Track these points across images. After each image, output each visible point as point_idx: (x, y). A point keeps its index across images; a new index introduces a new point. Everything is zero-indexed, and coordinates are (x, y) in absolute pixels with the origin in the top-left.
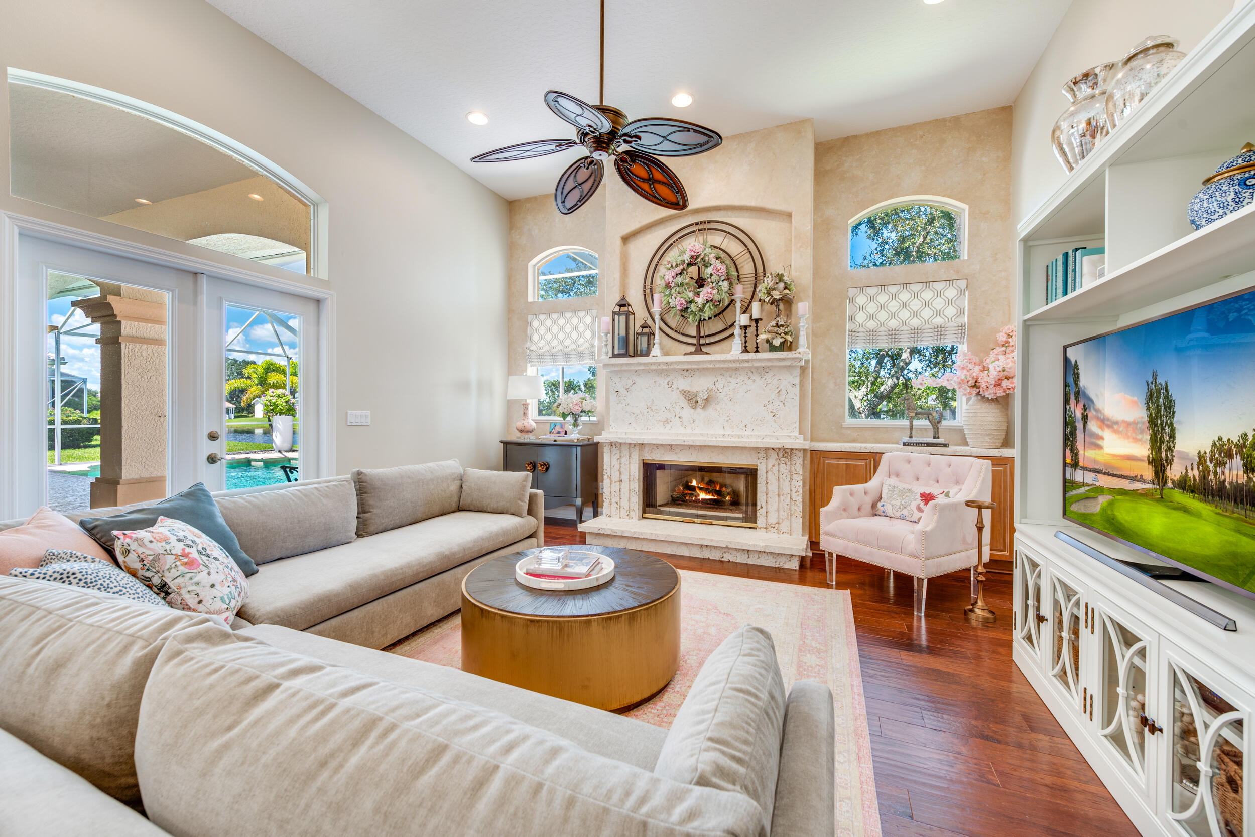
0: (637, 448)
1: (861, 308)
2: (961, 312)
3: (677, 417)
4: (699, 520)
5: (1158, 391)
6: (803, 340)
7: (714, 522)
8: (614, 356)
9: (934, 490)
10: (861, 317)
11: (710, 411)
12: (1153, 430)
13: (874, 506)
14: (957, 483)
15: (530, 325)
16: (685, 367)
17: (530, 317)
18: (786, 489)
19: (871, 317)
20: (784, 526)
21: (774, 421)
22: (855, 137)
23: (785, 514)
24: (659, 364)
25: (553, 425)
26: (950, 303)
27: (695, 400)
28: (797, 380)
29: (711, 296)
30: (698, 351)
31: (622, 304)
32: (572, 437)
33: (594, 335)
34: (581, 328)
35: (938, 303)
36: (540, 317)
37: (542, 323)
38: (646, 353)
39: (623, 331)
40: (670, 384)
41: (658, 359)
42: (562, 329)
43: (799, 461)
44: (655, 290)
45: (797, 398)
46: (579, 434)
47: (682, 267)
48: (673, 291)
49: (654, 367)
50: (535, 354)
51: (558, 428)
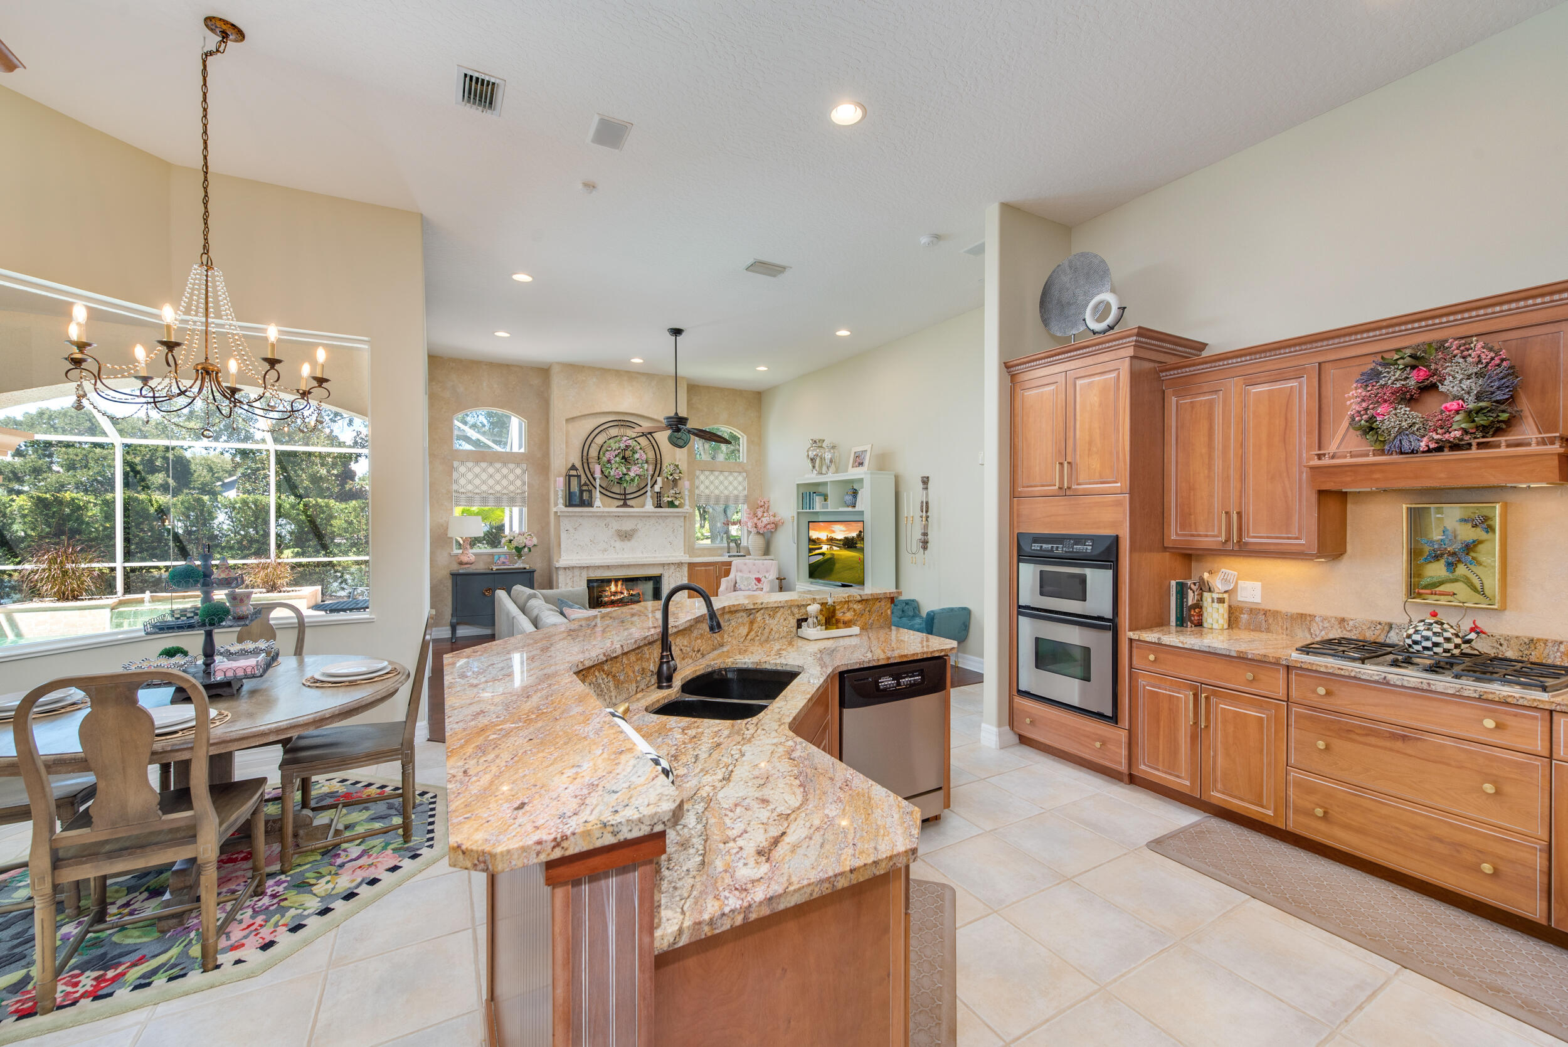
0: (586, 569)
1: (702, 482)
2: (744, 489)
3: (612, 547)
6: (687, 502)
8: (570, 505)
9: (760, 577)
10: (702, 487)
11: (633, 542)
13: (735, 586)
14: (767, 572)
15: (456, 470)
16: (618, 514)
17: (456, 464)
19: (707, 487)
21: (671, 547)
22: (698, 386)
24: (603, 512)
25: (496, 557)
26: (740, 483)
27: (626, 536)
28: (682, 524)
29: (638, 472)
30: (625, 505)
31: (573, 468)
32: (516, 566)
33: (524, 484)
34: (511, 477)
35: (735, 483)
36: (468, 464)
37: (470, 470)
38: (590, 504)
39: (575, 488)
40: (607, 525)
41: (602, 509)
42: (491, 476)
43: (685, 569)
44: (590, 461)
45: (683, 534)
46: (523, 563)
47: (619, 451)
48: (614, 466)
49: (600, 514)
50: (463, 496)
51: (502, 559)
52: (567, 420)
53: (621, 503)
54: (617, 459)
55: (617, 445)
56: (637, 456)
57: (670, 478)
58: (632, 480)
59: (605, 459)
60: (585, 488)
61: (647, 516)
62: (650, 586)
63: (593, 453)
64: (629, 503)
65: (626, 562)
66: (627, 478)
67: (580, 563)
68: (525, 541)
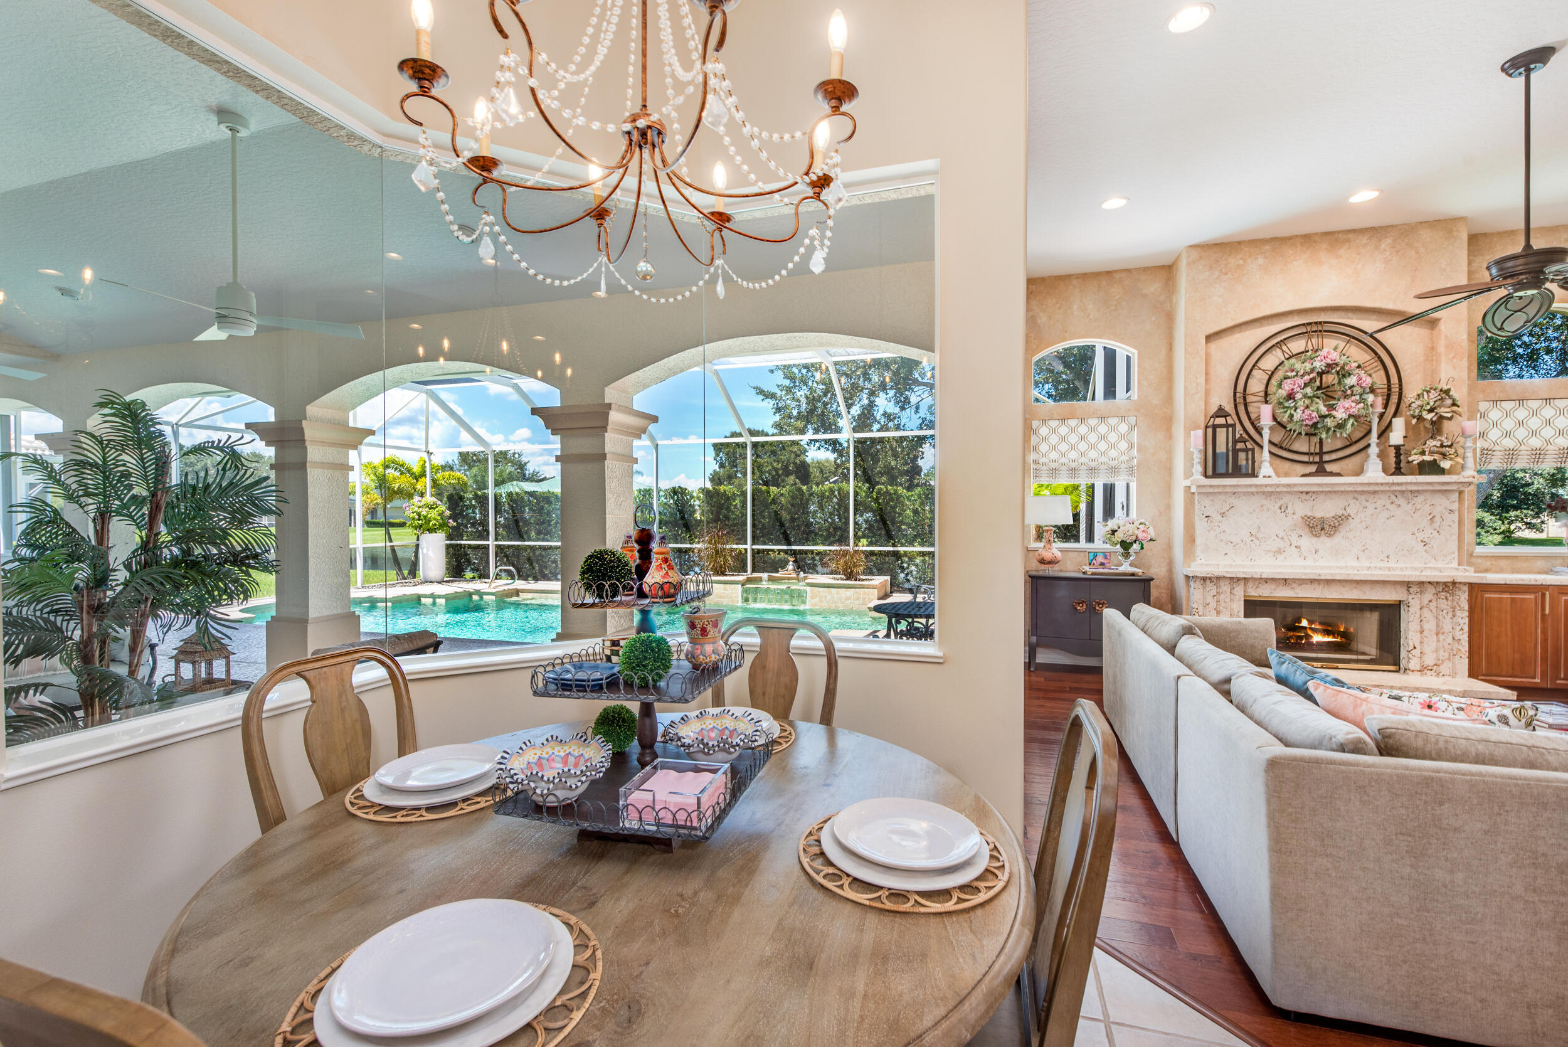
0: (1242, 583)
1: (1495, 424)
3: (1293, 547)
6: (1470, 462)
7: (1340, 666)
8: (1216, 475)
10: (1494, 434)
11: (1338, 538)
15: (1035, 432)
16: (1305, 489)
17: (1036, 424)
18: (1447, 628)
19: (1508, 434)
20: (1445, 668)
21: (1426, 551)
22: (1485, 235)
23: (1446, 655)
24: (1278, 486)
25: (1091, 556)
27: (1320, 527)
28: (1455, 506)
29: (1354, 411)
30: (1321, 471)
31: (1221, 413)
32: (1121, 569)
33: (1131, 446)
34: (1113, 437)
36: (1051, 423)
37: (1053, 431)
38: (1251, 473)
39: (1223, 446)
40: (1283, 509)
41: (1275, 480)
42: (1083, 438)
43: (1463, 597)
44: (1249, 399)
45: (1456, 526)
46: (1131, 565)
47: (1312, 376)
48: (1300, 403)
49: (1269, 489)
50: (1044, 468)
51: (1100, 559)
52: (1209, 338)
53: (1313, 468)
54: (1308, 390)
55: (1308, 366)
56: (1351, 381)
57: (1429, 416)
58: (1341, 426)
59: (1283, 393)
60: (1240, 446)
61: (1372, 492)
62: (1373, 618)
63: (1256, 386)
64: (1329, 468)
65: (1326, 574)
66: (1329, 422)
67: (1231, 572)
68: (1137, 532)
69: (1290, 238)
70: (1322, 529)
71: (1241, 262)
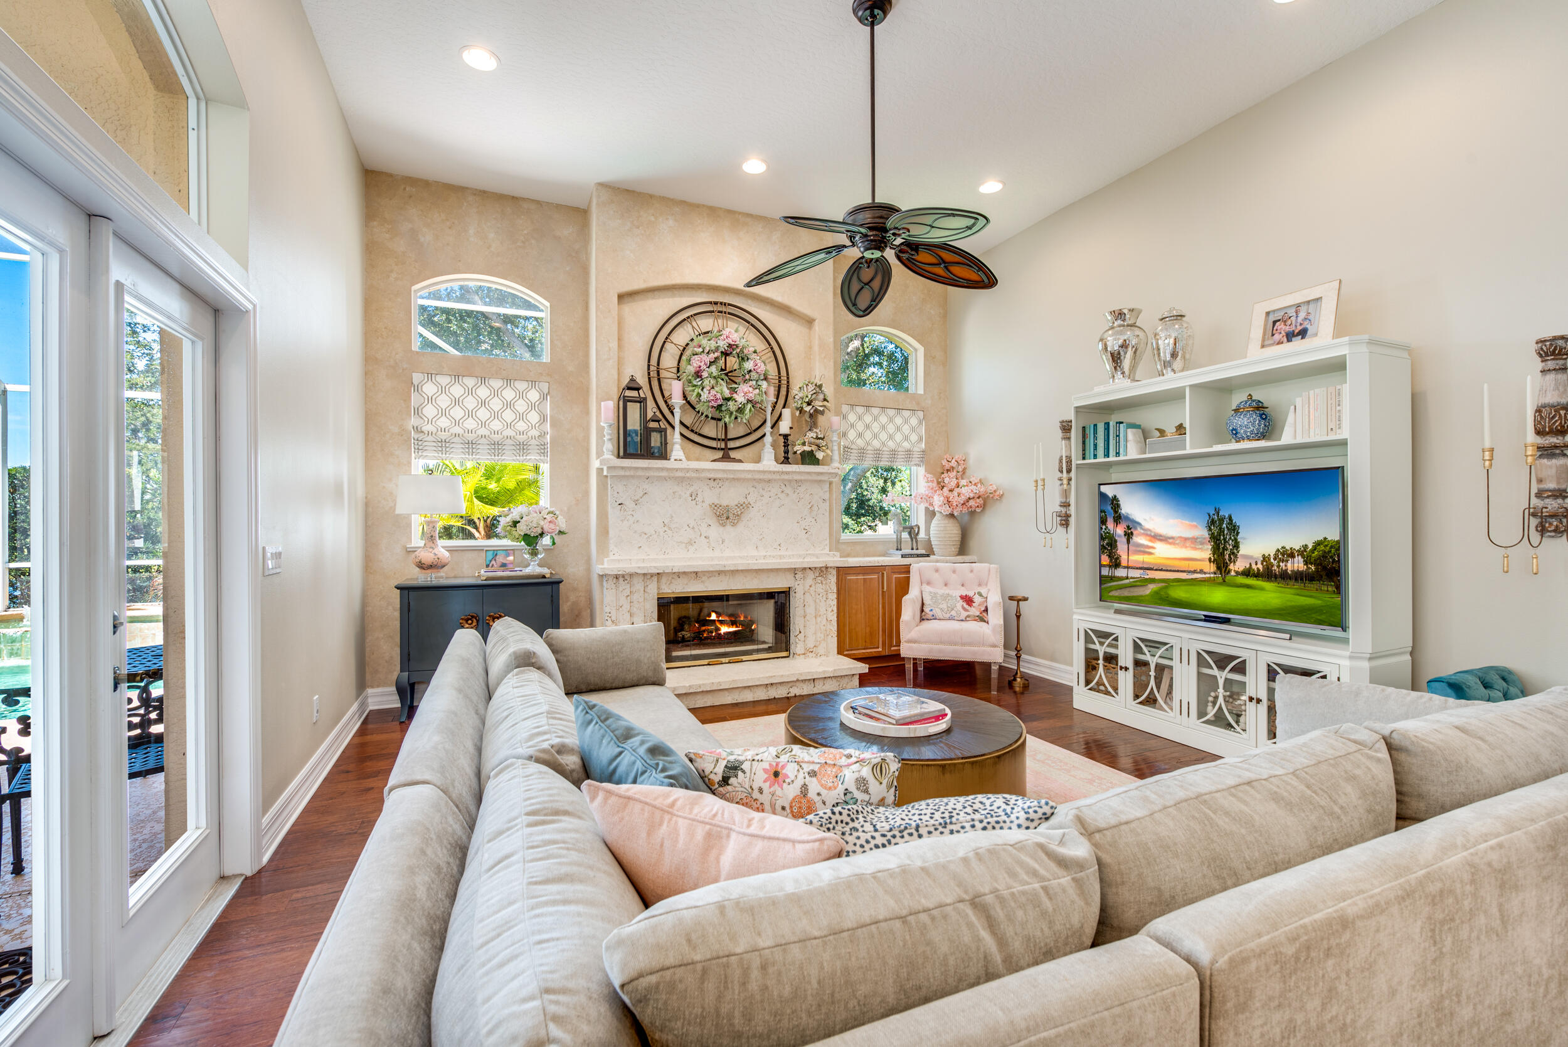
0: (655, 579)
1: (852, 426)
2: (921, 439)
3: (703, 537)
4: (727, 660)
5: (1221, 520)
6: (836, 455)
7: (744, 658)
8: (627, 455)
10: (855, 433)
11: (741, 527)
12: (1215, 543)
13: (922, 611)
15: (418, 389)
16: (712, 476)
17: (417, 377)
18: (822, 610)
19: (860, 435)
20: (821, 650)
21: (807, 539)
23: (822, 636)
24: (688, 470)
25: (490, 555)
26: (913, 429)
27: (726, 516)
28: (827, 496)
29: (751, 396)
30: (726, 458)
31: (633, 386)
32: (528, 571)
33: (543, 419)
34: (521, 406)
35: (906, 429)
36: (440, 379)
37: (443, 390)
38: (663, 455)
39: (634, 423)
40: (693, 496)
41: (686, 464)
42: (483, 403)
43: (833, 579)
44: (663, 374)
45: (827, 514)
46: (540, 565)
47: (716, 354)
48: (706, 382)
49: (679, 474)
50: (430, 438)
51: (500, 559)
52: (621, 297)
53: (720, 454)
54: (713, 369)
55: (713, 344)
56: (749, 365)
57: (807, 409)
58: (740, 410)
59: (691, 369)
60: (653, 425)
61: (766, 480)
62: (769, 607)
63: (669, 360)
65: (730, 564)
66: (732, 406)
67: (644, 568)
68: (542, 523)
69: (698, 206)
70: (728, 518)
71: (653, 219)
